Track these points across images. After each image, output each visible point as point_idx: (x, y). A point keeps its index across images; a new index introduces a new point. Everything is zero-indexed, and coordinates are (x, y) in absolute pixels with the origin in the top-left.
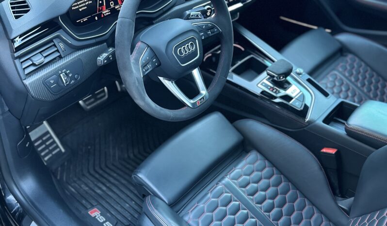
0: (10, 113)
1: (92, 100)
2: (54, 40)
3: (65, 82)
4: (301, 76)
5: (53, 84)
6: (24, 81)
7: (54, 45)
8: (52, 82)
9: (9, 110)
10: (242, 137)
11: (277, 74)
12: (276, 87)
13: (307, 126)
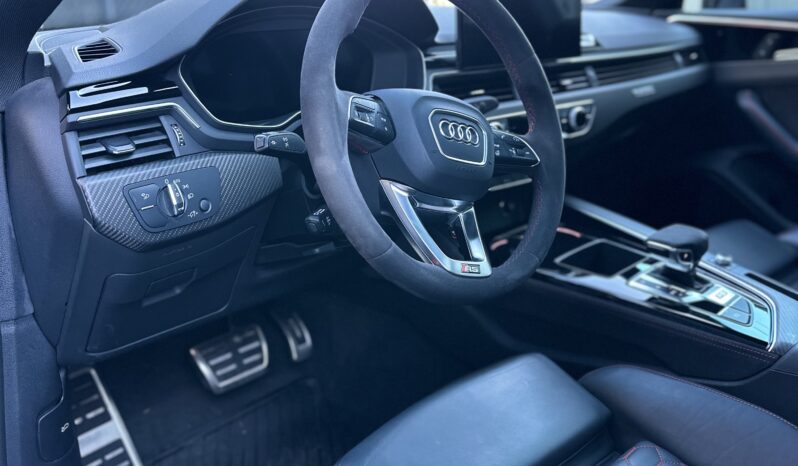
0: (34, 323)
1: (232, 367)
2: (162, 118)
3: (175, 202)
4: (728, 268)
5: (147, 203)
6: (79, 182)
7: (162, 130)
8: (146, 197)
9: (33, 314)
10: (606, 410)
11: (672, 246)
12: (673, 287)
13: (775, 361)
